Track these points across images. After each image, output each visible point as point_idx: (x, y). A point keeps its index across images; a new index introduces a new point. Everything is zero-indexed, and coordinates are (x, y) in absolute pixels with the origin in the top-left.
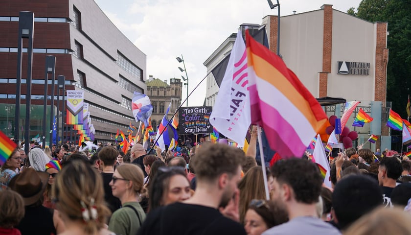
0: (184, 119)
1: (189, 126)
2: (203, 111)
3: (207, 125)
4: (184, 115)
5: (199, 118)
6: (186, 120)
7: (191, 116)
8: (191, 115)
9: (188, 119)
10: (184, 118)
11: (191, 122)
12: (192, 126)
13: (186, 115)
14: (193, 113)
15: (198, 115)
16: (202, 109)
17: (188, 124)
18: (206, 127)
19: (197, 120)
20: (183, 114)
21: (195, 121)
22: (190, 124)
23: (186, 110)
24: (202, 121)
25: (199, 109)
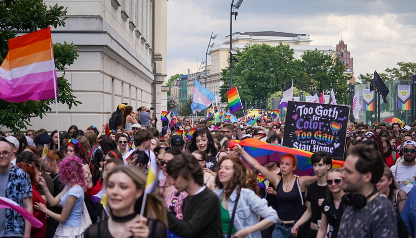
0: (295, 124)
1: (301, 139)
2: (332, 114)
3: (334, 141)
4: (295, 117)
5: (322, 127)
6: (298, 126)
7: (308, 120)
8: (307, 118)
9: (302, 124)
10: (295, 122)
11: (307, 131)
12: (306, 139)
13: (299, 118)
14: (312, 115)
15: (321, 120)
16: (330, 110)
17: (301, 134)
18: (331, 145)
19: (318, 129)
20: (294, 114)
21: (313, 132)
22: (305, 135)
23: (301, 107)
24: (326, 132)
25: (324, 109)
